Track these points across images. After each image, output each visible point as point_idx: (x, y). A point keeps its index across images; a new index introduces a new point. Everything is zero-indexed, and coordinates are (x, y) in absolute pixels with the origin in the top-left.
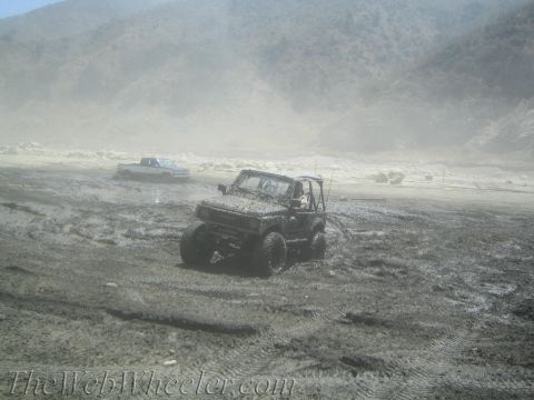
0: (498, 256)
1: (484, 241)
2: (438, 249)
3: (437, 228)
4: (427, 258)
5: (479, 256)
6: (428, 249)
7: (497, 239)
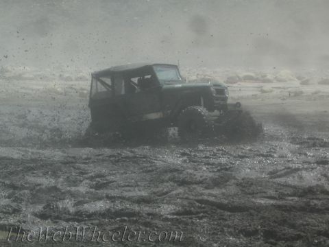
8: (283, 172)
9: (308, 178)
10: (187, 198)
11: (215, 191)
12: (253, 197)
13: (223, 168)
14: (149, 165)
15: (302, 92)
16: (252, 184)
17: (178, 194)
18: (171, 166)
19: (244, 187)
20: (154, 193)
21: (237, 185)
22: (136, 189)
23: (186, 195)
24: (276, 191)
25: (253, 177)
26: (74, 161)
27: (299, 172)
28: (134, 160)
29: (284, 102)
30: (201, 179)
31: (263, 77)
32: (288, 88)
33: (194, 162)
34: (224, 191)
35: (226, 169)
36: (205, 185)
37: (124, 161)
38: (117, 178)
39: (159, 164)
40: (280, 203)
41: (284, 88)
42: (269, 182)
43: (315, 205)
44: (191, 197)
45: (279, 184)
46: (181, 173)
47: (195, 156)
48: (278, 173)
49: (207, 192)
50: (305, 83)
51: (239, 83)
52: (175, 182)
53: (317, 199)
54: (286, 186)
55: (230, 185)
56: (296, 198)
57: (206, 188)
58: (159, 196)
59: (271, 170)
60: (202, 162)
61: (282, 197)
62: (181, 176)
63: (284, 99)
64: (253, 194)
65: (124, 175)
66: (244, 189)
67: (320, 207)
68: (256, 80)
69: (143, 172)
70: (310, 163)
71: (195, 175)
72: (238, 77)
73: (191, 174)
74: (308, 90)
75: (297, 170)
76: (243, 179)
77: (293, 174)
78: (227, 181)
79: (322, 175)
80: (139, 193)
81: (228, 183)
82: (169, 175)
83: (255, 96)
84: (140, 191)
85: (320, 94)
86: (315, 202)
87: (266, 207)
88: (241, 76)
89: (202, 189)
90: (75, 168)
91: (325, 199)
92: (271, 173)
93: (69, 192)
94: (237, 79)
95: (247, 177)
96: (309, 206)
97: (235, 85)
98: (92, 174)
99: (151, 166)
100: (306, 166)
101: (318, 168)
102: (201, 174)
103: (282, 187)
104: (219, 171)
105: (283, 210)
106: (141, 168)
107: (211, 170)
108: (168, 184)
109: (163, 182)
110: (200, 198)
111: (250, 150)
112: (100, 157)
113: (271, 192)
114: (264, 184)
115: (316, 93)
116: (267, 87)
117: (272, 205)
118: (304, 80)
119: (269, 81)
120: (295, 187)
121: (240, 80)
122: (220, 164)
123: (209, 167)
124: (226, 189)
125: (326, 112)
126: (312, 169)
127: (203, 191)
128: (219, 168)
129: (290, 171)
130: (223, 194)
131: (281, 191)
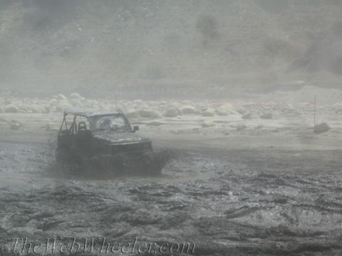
8: (240, 211)
9: (267, 217)
10: (145, 240)
11: (172, 232)
12: (214, 238)
13: (176, 206)
14: (99, 203)
15: (244, 127)
16: (211, 224)
17: (135, 235)
18: (122, 204)
19: (202, 227)
20: (109, 234)
21: (196, 225)
22: (89, 229)
23: (144, 237)
24: (237, 232)
25: (209, 216)
26: (16, 198)
27: (258, 211)
28: (82, 197)
29: (227, 136)
30: (156, 219)
31: (203, 110)
32: (229, 122)
33: (145, 200)
34: (181, 231)
35: (180, 208)
36: (160, 225)
37: (71, 199)
38: (65, 217)
39: (108, 202)
40: (245, 245)
41: (226, 122)
42: (228, 222)
43: (282, 247)
44: (149, 239)
45: (239, 224)
46: (133, 212)
47: (145, 193)
48: (236, 212)
49: (164, 232)
50: (247, 117)
51: (179, 116)
52: (128, 221)
53: (281, 240)
54: (246, 226)
55: (186, 225)
56: (259, 240)
57: (162, 228)
58: (114, 237)
59: (227, 209)
60: (153, 200)
61: (243, 238)
62: (134, 215)
63: (227, 134)
64: (213, 234)
65: (73, 215)
66: (202, 229)
67: (287, 249)
68: (197, 113)
69: (92, 211)
70: (267, 202)
71: (148, 214)
72: (178, 110)
73: (144, 213)
74: (251, 124)
75: (255, 209)
76: (201, 219)
77: (251, 214)
78: (183, 221)
79: (281, 215)
80: (92, 234)
81: (184, 223)
82: (120, 215)
83: (196, 130)
84: (92, 231)
85: (264, 128)
86: (282, 243)
87: (231, 250)
88: (181, 109)
89: (157, 229)
90: (19, 207)
91: (291, 240)
92: (228, 212)
93: (16, 233)
94: (177, 112)
95: (204, 216)
96: (276, 248)
97: (175, 118)
98: (38, 213)
99: (100, 205)
100: (264, 205)
101: (277, 207)
102: (154, 213)
103: (243, 228)
104: (171, 210)
105: (248, 253)
106: (90, 207)
107: (164, 208)
108: (121, 225)
109: (114, 221)
110: (159, 239)
111: (203, 188)
112: (45, 195)
113: (232, 233)
114: (223, 224)
115: (259, 127)
116: (208, 121)
117: (237, 247)
118: (245, 114)
119: (209, 115)
120: (256, 228)
121: (180, 113)
122: (173, 202)
123: (161, 205)
124: (183, 229)
125: (272, 147)
126: (271, 208)
127: (160, 232)
128: (172, 207)
129: (248, 211)
130: (182, 235)
131: (242, 232)
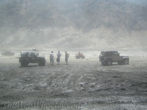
0: (24, 77)
1: (19, 73)
2: (7, 77)
3: (4, 71)
4: (5, 80)
5: (19, 78)
6: (4, 78)
7: (22, 72)
